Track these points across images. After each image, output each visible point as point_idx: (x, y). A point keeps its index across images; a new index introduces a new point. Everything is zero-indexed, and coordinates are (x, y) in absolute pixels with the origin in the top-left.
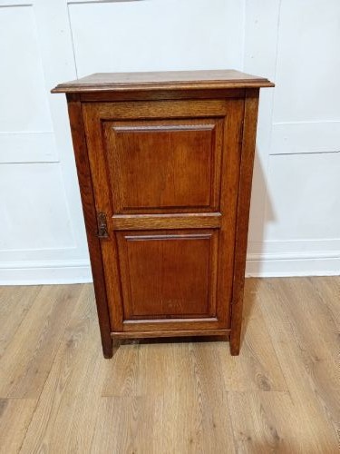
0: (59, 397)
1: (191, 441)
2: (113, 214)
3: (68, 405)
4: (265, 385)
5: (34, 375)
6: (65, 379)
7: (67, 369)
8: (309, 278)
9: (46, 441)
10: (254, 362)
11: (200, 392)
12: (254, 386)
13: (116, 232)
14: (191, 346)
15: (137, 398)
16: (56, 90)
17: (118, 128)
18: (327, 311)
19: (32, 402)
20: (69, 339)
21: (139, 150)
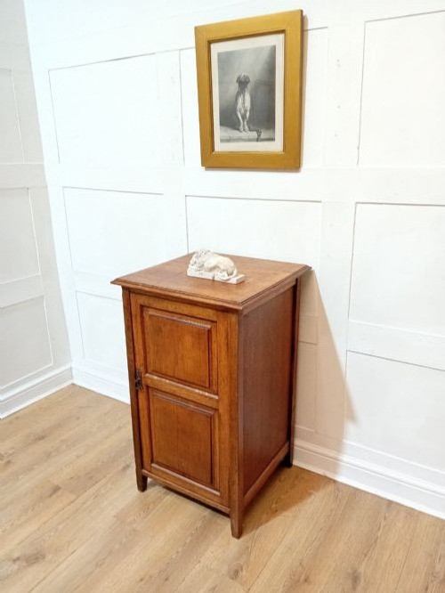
0: (89, 503)
1: (142, 580)
2: (147, 372)
3: (91, 511)
4: (235, 574)
5: (88, 479)
6: (103, 492)
7: (109, 486)
8: (390, 503)
9: (61, 527)
10: (246, 551)
11: (180, 549)
12: (225, 570)
13: (148, 387)
14: (207, 512)
15: (134, 530)
16: (115, 282)
17: (151, 312)
18: (370, 544)
19: (73, 497)
20: (128, 463)
21: (161, 331)
